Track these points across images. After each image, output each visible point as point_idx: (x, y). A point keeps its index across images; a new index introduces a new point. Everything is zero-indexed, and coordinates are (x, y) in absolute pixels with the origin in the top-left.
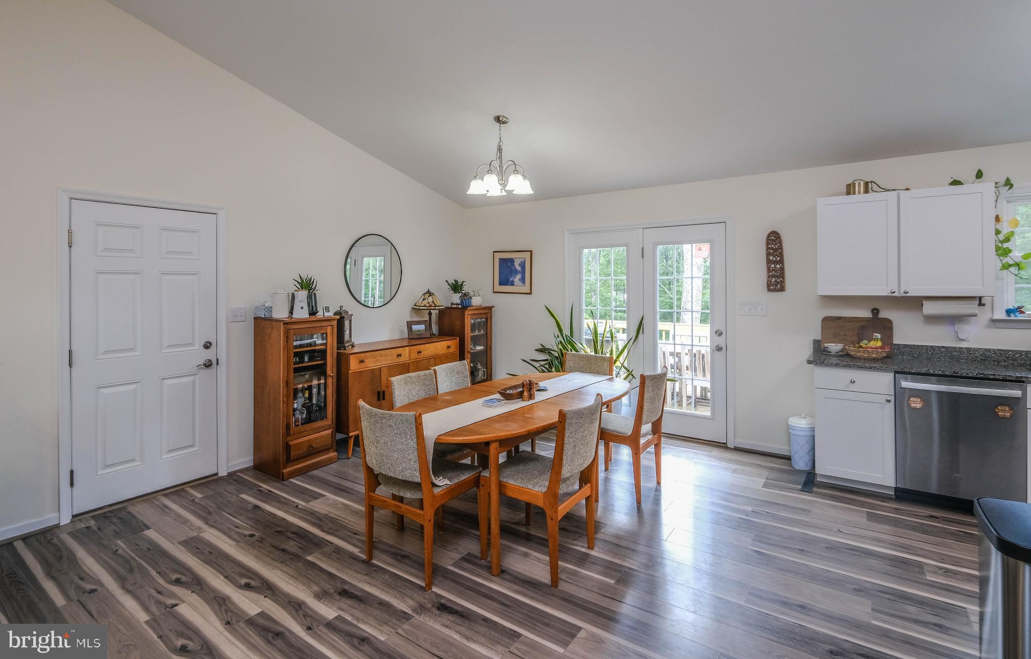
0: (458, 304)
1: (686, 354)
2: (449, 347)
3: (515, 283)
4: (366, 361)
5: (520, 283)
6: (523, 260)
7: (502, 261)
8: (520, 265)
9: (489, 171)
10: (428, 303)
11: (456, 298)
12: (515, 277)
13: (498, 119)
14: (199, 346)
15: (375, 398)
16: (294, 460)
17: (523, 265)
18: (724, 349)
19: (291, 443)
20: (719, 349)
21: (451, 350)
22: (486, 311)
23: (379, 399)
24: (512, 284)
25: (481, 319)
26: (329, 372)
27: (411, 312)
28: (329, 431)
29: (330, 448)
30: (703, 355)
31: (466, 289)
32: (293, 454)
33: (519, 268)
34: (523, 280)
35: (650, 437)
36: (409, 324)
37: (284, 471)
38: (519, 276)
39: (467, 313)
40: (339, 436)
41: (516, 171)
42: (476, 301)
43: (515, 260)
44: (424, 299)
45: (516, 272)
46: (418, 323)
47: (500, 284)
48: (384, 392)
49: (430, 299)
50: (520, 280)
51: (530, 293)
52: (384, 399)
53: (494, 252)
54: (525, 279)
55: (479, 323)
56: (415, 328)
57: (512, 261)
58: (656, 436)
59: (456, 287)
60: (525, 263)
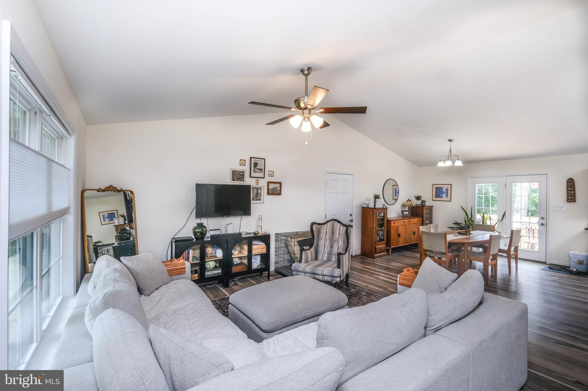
0: (420, 205)
1: (524, 229)
2: (418, 220)
3: (443, 197)
4: (396, 223)
5: (446, 197)
6: (447, 188)
7: (437, 188)
8: (445, 190)
9: (448, 159)
10: (410, 204)
11: (419, 202)
12: (443, 195)
13: (449, 140)
14: (349, 215)
15: (397, 236)
16: (377, 253)
17: (447, 190)
18: (545, 225)
19: (377, 247)
20: (542, 224)
21: (419, 222)
22: (431, 208)
23: (398, 237)
24: (442, 197)
25: (429, 210)
26: (385, 226)
27: (401, 207)
28: (385, 245)
29: (385, 251)
30: (533, 230)
31: (423, 199)
32: (377, 251)
33: (445, 191)
34: (447, 196)
35: (514, 252)
36: (402, 212)
37: (375, 256)
38: (445, 194)
39: (424, 208)
40: (388, 248)
41: (458, 159)
42: (427, 204)
43: (443, 188)
44: (408, 203)
45: (444, 193)
46: (406, 211)
47: (436, 197)
48: (400, 234)
49: (410, 203)
50: (445, 196)
51: (451, 201)
52: (400, 237)
53: (433, 184)
54: (448, 195)
55: (428, 212)
56: (405, 213)
57: (442, 188)
58: (516, 253)
59: (418, 198)
60: (448, 189)
